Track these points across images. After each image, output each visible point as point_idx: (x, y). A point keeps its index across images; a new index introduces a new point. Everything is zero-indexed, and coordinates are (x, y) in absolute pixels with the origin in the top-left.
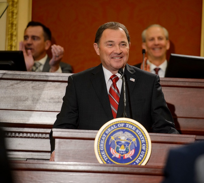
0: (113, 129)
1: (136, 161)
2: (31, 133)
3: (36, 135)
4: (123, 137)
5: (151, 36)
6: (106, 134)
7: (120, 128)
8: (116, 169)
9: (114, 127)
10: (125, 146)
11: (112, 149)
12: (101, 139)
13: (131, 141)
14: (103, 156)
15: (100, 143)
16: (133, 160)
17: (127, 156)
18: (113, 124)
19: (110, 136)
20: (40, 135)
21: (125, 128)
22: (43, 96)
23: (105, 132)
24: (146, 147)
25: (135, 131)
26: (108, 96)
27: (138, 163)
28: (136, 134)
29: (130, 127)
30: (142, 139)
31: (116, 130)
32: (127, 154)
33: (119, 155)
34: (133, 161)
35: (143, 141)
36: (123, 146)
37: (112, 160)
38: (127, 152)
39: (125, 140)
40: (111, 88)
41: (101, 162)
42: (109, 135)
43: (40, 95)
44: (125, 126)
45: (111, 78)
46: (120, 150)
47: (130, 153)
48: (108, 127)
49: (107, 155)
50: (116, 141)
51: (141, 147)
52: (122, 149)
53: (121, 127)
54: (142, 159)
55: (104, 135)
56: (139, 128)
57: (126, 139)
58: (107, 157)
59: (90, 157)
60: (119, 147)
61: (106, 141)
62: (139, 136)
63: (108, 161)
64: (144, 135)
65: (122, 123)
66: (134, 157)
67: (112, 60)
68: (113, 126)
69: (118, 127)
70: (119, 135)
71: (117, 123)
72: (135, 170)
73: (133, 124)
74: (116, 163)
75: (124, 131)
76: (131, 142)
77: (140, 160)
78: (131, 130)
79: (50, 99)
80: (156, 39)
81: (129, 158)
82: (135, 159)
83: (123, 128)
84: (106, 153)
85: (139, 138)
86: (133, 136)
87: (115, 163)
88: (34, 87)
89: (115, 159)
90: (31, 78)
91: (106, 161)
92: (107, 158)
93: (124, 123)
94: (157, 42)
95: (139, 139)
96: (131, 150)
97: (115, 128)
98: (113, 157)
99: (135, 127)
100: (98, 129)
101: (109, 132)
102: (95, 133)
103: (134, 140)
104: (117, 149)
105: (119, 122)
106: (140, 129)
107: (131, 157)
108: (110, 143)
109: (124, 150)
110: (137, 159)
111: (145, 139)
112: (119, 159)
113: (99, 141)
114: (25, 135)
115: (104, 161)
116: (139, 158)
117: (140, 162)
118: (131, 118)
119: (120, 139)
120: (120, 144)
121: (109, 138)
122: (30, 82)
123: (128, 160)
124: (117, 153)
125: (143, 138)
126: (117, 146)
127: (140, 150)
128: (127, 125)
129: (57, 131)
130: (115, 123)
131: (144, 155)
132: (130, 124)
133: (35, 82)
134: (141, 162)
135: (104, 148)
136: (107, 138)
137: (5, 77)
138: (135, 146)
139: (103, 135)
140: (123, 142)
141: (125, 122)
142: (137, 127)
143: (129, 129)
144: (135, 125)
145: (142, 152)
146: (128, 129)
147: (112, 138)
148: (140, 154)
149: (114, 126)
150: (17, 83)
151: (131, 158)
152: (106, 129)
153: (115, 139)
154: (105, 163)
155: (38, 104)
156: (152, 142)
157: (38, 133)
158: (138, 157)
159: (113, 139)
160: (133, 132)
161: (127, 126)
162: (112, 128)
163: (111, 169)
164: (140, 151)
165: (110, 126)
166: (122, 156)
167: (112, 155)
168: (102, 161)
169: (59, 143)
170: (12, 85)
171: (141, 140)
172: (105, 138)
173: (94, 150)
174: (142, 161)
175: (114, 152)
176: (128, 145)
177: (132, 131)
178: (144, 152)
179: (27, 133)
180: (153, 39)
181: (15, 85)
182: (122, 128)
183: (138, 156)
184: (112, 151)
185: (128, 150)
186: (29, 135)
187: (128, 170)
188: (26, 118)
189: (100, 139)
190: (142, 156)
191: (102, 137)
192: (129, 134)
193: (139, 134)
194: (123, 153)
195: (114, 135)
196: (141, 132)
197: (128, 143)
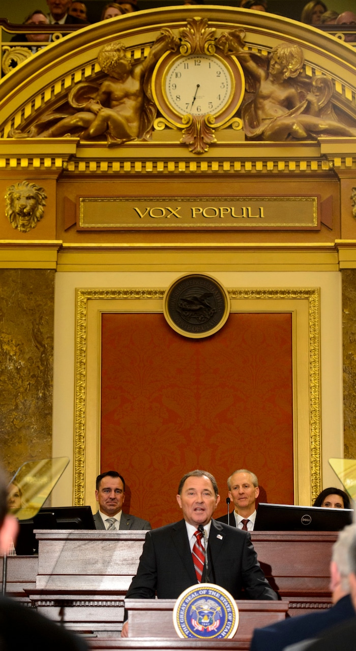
0: (194, 598)
1: (222, 634)
2: (102, 601)
3: (109, 603)
4: (206, 606)
5: (235, 484)
6: (186, 604)
7: (202, 596)
8: (199, 644)
9: (194, 595)
10: (208, 616)
11: (193, 620)
12: (181, 609)
13: (215, 610)
14: (184, 629)
15: (180, 614)
16: (218, 632)
17: (211, 628)
18: (194, 591)
19: (191, 605)
20: (113, 603)
21: (208, 596)
22: (114, 558)
23: (185, 601)
24: (232, 617)
25: (219, 598)
26: (192, 554)
27: (224, 635)
28: (220, 602)
29: (214, 593)
30: (228, 608)
31: (197, 598)
32: (211, 626)
33: (203, 628)
34: (218, 634)
35: (229, 609)
36: (206, 617)
37: (194, 634)
38: (211, 623)
39: (209, 610)
40: (195, 546)
41: (181, 636)
42: (189, 605)
43: (111, 556)
44: (207, 593)
45: (195, 535)
46: (203, 621)
47: (215, 625)
48: (188, 595)
49: (188, 627)
50: (197, 611)
51: (227, 617)
52: (205, 620)
53: (203, 594)
54: (229, 630)
55: (184, 605)
56: (223, 595)
57: (210, 608)
58: (188, 630)
59: (168, 631)
60: (202, 617)
61: (186, 611)
62: (224, 604)
63: (190, 635)
64: (230, 602)
65: (204, 590)
66: (219, 628)
67: (194, 512)
68: (193, 593)
69: (200, 595)
70: (201, 603)
71: (198, 589)
72: (221, 644)
73: (217, 591)
74: (199, 637)
75: (206, 598)
76: (215, 612)
77: (227, 632)
78: (214, 598)
79: (122, 561)
80: (241, 487)
81: (213, 631)
82: (221, 632)
83: (206, 595)
84: (187, 626)
85: (224, 606)
86: (217, 605)
87: (197, 637)
88: (104, 548)
89: (198, 632)
90: (101, 537)
91: (187, 635)
92: (188, 632)
93: (206, 590)
94: (241, 490)
95: (225, 608)
96: (216, 621)
97: (196, 596)
98: (195, 629)
99: (219, 593)
100: (176, 597)
101: (190, 601)
102: (173, 602)
103: (219, 609)
104: (199, 621)
105: (201, 589)
106: (225, 596)
107: (217, 629)
108: (191, 614)
109: (208, 621)
110: (223, 631)
111: (231, 608)
112: (202, 633)
113: (179, 612)
114: (96, 603)
115: (185, 635)
116: (225, 631)
117: (226, 635)
118: (215, 583)
119: (202, 608)
120: (202, 614)
121: (190, 607)
122: (100, 542)
123: (213, 632)
124: (200, 625)
125: (229, 606)
126: (199, 616)
127: (226, 620)
128: (210, 591)
129: (130, 602)
130: (196, 590)
131: (231, 626)
132: (213, 591)
133: (105, 541)
134: (228, 635)
135: (184, 619)
136: (187, 608)
137: (71, 537)
138: (220, 616)
139: (182, 604)
140: (206, 612)
141: (208, 589)
142: (221, 593)
143: (213, 597)
144: (219, 592)
145: (229, 623)
146: (211, 596)
147: (194, 607)
148: (227, 625)
149: (195, 593)
150: (85, 544)
151: (216, 631)
152: (186, 597)
153: (197, 609)
154: (187, 637)
155: (109, 567)
156: (240, 610)
157: (111, 601)
158: (224, 629)
159: (195, 609)
160: (218, 599)
161: (210, 593)
162: (193, 596)
163: (194, 644)
164: (226, 622)
165: (190, 594)
166: (206, 628)
167: (194, 628)
168: (183, 634)
169: (133, 615)
170: (79, 546)
171: (226, 608)
172: (184, 608)
173: (173, 622)
174: (229, 633)
175: (196, 624)
176: (212, 616)
177: (216, 598)
178: (230, 623)
179: (98, 601)
180: (237, 487)
181: (83, 546)
182: (204, 596)
183: (224, 627)
184: (194, 622)
185: (212, 621)
186: (100, 603)
187: (212, 644)
188: (97, 584)
189: (179, 609)
190: (229, 627)
191: (181, 607)
192: (213, 602)
193: (223, 601)
194: (207, 624)
195: (195, 604)
196: (226, 599)
197: (212, 613)
